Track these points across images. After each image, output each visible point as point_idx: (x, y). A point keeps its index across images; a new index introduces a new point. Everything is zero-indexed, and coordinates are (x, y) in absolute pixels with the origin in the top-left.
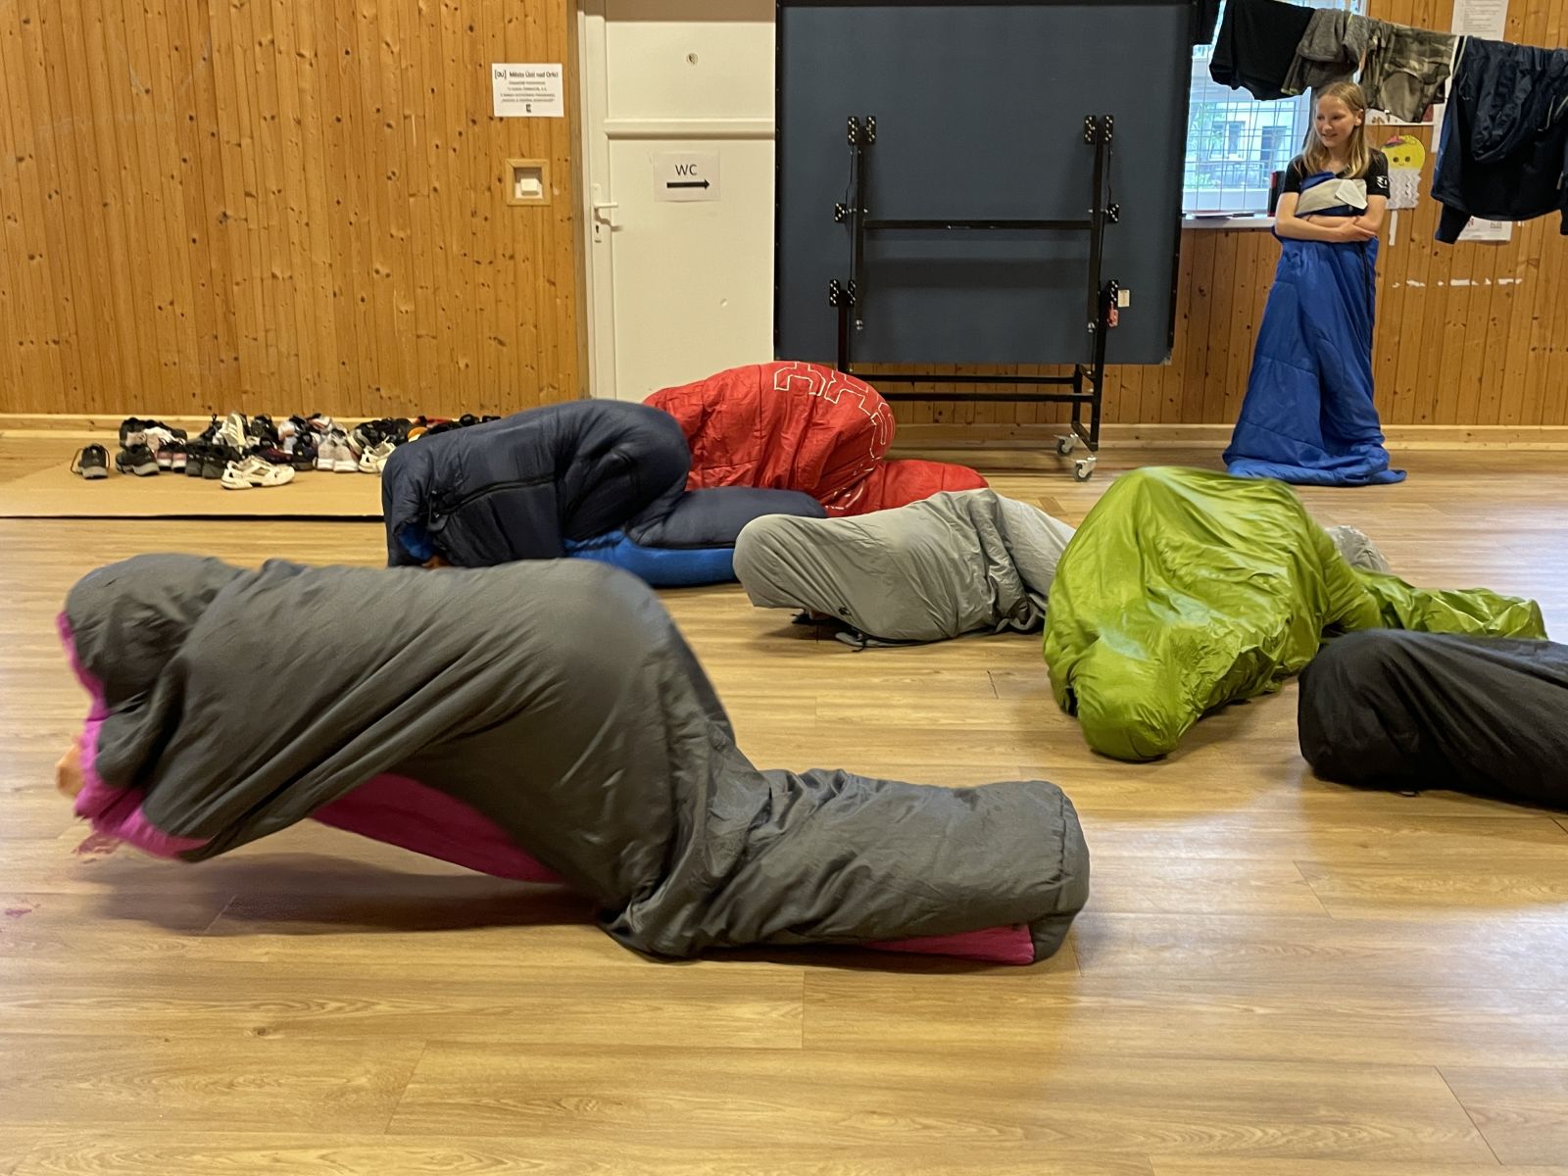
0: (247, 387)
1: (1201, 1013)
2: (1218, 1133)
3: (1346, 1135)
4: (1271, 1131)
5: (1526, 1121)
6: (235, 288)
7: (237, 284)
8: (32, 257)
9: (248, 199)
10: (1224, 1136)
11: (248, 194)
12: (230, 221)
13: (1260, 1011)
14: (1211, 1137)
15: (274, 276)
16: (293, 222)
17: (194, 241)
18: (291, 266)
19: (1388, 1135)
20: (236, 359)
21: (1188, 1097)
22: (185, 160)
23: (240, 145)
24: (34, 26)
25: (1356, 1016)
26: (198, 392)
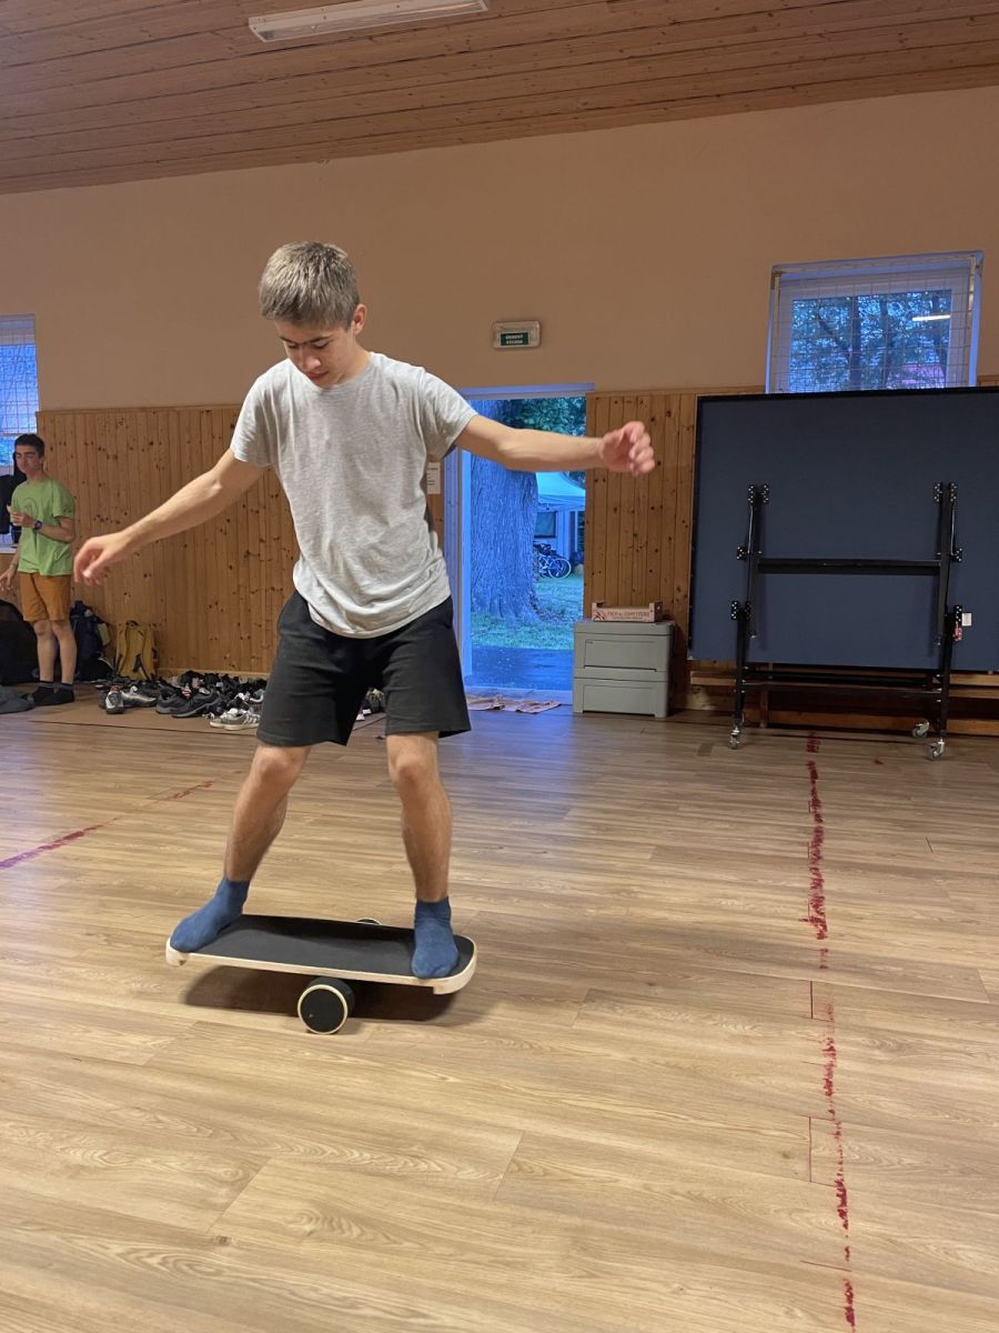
0: (254, 654)
1: (410, 1076)
2: (330, 1150)
3: (411, 1164)
4: (367, 1155)
5: (545, 1175)
6: (252, 596)
7: (253, 593)
8: (145, 576)
9: (262, 545)
10: (332, 1154)
11: (261, 541)
12: (251, 558)
13: (451, 1080)
14: (324, 1152)
15: (273, 589)
16: (284, 558)
17: (231, 567)
18: (282, 581)
19: (439, 1169)
20: (249, 637)
21: (337, 1126)
22: (228, 521)
23: (258, 512)
24: (155, 446)
25: (512, 1092)
26: (228, 656)
